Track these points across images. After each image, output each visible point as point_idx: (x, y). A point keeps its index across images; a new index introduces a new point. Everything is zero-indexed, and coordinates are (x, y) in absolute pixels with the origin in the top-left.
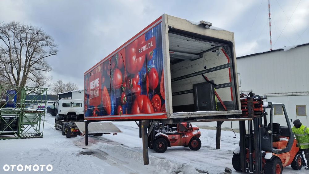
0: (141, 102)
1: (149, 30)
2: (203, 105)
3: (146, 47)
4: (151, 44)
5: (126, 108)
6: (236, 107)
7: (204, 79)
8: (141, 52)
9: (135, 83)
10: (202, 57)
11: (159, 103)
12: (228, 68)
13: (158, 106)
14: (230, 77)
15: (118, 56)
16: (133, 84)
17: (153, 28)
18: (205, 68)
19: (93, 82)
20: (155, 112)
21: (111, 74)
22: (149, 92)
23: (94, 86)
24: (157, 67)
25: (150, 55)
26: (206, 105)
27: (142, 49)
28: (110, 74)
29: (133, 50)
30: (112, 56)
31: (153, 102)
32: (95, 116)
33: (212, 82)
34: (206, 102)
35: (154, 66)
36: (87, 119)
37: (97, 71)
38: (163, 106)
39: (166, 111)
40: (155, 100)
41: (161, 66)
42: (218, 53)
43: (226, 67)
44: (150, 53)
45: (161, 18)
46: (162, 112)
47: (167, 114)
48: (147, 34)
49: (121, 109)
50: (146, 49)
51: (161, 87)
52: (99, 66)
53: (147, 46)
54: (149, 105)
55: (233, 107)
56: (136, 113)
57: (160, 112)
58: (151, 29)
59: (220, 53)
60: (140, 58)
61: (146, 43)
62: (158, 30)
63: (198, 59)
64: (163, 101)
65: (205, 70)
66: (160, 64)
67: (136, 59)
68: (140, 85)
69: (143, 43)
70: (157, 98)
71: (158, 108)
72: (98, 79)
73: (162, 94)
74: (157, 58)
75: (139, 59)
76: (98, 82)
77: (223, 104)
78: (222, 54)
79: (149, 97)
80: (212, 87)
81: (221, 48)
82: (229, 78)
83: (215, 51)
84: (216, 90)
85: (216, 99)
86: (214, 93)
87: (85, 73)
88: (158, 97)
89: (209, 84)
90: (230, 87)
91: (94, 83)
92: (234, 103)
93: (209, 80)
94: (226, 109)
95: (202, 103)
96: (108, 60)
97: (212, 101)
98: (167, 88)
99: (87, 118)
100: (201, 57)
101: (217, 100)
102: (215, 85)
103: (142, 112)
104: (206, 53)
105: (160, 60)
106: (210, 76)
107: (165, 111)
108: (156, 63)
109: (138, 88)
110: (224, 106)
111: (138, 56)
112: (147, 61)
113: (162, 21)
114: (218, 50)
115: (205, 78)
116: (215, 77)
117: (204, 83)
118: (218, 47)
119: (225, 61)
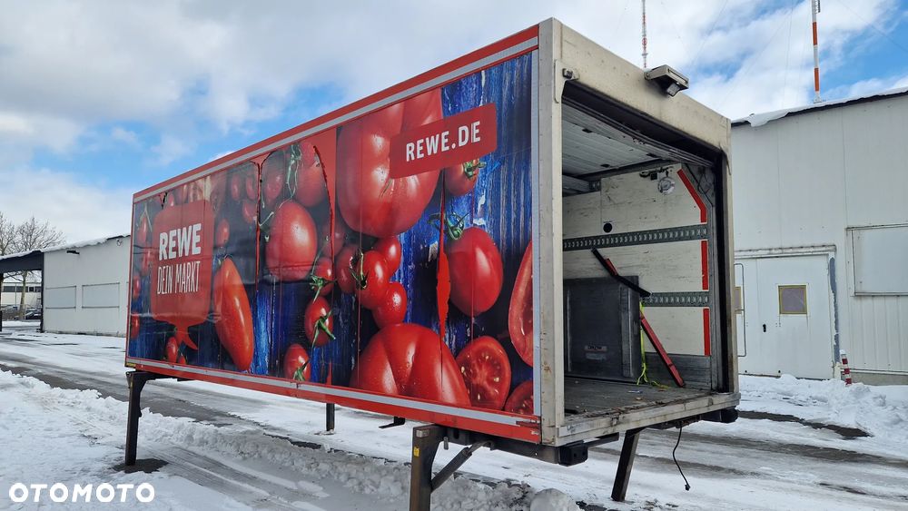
0: (405, 352)
1: (467, 76)
2: (590, 356)
3: (444, 141)
4: (469, 134)
5: (327, 360)
6: (721, 379)
7: (601, 266)
8: (420, 156)
9: (379, 271)
10: (599, 189)
11: (500, 373)
12: (698, 243)
13: (491, 383)
14: (705, 271)
15: (298, 154)
16: (370, 272)
17: (487, 68)
18: (608, 227)
19: (173, 233)
20: (475, 405)
21: (259, 220)
22: (448, 322)
23: (175, 249)
24: (496, 230)
25: (466, 174)
26: (601, 357)
27: (424, 145)
28: (255, 218)
29: (379, 142)
30: (272, 152)
31: (467, 364)
32: (178, 362)
33: (632, 283)
34: (604, 348)
35: (480, 222)
36: (139, 365)
37: (194, 195)
38: (519, 392)
39: (537, 412)
40: (478, 355)
41: (517, 227)
42: (664, 183)
43: (691, 238)
44: (462, 169)
45: (533, 31)
46: (516, 411)
47: (539, 427)
48: (454, 88)
49: (302, 360)
50: (444, 149)
51: (515, 310)
52: (205, 177)
53: (453, 138)
54: (448, 370)
55: (708, 378)
56: (378, 389)
57: (503, 410)
58: (478, 73)
59: (673, 185)
60: (413, 181)
61: (449, 125)
62: (512, 80)
63: (579, 192)
64: (522, 371)
65: (605, 237)
66: (517, 220)
67: (387, 181)
68: (406, 283)
69: (428, 121)
70: (491, 352)
71: (492, 393)
72: (198, 227)
73: (516, 339)
74: (503, 193)
75: (406, 184)
76: (197, 239)
77: (669, 362)
78: (678, 190)
79: (449, 339)
80: (633, 298)
81: (678, 167)
82: (701, 275)
83: (654, 176)
84: (645, 311)
85: (644, 339)
86: (638, 319)
87: (136, 196)
88: (493, 346)
89: (621, 285)
90: (702, 308)
91: (175, 239)
92: (714, 365)
93: (622, 273)
94: (679, 380)
95: (586, 348)
96: (249, 160)
97: (628, 347)
98: (548, 323)
99: (137, 362)
100: (592, 190)
101: (646, 346)
102: (645, 294)
103: (405, 390)
104: (615, 179)
105: (518, 204)
106: (625, 260)
107: (529, 410)
108: (493, 211)
109: (391, 295)
110: (672, 368)
111: (400, 168)
112: (445, 194)
113: (537, 47)
114: (664, 174)
115: (605, 264)
116: (643, 266)
117: (598, 280)
118: (670, 161)
119: (689, 213)
